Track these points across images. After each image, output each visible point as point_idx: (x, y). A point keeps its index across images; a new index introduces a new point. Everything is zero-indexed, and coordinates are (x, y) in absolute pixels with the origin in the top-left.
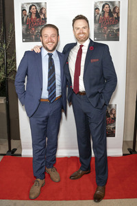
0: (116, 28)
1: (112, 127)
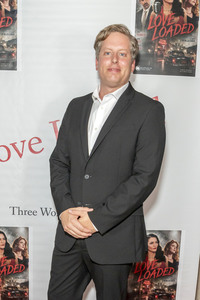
0: (188, 44)
1: (168, 283)
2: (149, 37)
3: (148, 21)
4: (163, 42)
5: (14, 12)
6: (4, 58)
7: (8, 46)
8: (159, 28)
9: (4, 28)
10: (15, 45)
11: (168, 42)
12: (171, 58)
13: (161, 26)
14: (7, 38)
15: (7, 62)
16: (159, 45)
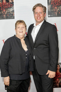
2: (52, 7)
3: (51, 2)
4: (56, 8)
5: (13, 3)
6: (11, 16)
7: (12, 12)
8: (54, 4)
9: (11, 7)
10: (14, 12)
11: (57, 7)
12: (58, 12)
13: (55, 3)
14: (11, 10)
15: (12, 17)
16: (55, 8)
